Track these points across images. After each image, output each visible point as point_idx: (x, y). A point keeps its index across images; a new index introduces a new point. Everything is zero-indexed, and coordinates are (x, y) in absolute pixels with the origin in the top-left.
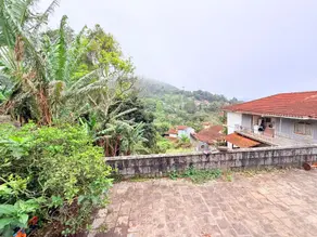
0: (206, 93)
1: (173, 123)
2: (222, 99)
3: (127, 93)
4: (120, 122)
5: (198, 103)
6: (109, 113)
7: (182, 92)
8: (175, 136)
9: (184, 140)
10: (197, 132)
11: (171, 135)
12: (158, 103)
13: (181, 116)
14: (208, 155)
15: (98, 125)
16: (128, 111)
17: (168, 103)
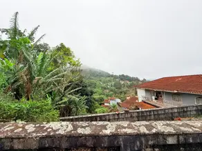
0: (127, 76)
1: (107, 96)
2: (137, 80)
3: (77, 78)
4: (71, 96)
5: (122, 82)
6: (65, 90)
7: (112, 76)
8: (108, 104)
9: (114, 107)
10: (122, 101)
11: (106, 104)
12: (98, 83)
13: (112, 91)
14: (118, 114)
15: (57, 98)
16: (77, 89)
17: (104, 82)
